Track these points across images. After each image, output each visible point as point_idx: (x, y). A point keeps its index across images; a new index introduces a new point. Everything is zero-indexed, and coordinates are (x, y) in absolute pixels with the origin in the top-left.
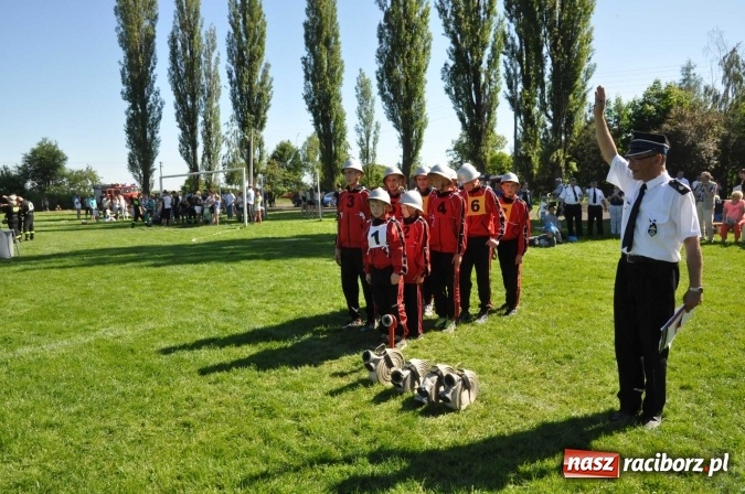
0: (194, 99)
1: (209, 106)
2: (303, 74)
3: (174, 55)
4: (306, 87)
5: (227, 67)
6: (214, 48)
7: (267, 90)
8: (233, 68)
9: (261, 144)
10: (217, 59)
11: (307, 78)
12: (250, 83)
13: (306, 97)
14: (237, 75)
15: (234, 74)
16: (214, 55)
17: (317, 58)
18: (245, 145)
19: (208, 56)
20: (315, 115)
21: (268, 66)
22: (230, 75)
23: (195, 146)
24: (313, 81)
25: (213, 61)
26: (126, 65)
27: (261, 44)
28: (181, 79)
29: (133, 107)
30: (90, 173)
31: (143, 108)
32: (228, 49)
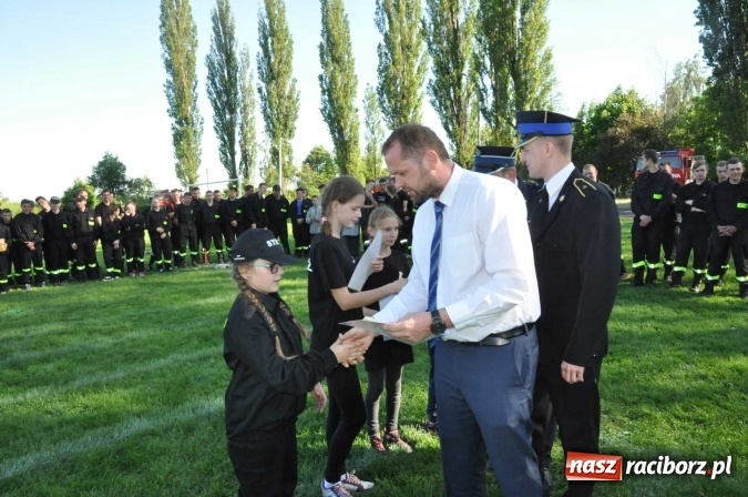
0: (232, 111)
1: (245, 118)
2: (320, 89)
3: (212, 77)
4: (323, 101)
5: (258, 84)
6: (248, 65)
7: (293, 103)
8: (263, 85)
9: (289, 151)
10: (251, 76)
11: (323, 92)
12: (280, 97)
13: (323, 111)
14: (267, 91)
15: (264, 90)
16: (249, 71)
17: (333, 80)
18: (275, 153)
19: (243, 73)
20: (331, 125)
21: (295, 81)
22: (260, 90)
23: (233, 154)
24: (330, 96)
25: (248, 78)
26: (169, 86)
27: (288, 63)
28: (219, 94)
29: (179, 123)
30: (147, 180)
31: (187, 124)
32: (259, 68)
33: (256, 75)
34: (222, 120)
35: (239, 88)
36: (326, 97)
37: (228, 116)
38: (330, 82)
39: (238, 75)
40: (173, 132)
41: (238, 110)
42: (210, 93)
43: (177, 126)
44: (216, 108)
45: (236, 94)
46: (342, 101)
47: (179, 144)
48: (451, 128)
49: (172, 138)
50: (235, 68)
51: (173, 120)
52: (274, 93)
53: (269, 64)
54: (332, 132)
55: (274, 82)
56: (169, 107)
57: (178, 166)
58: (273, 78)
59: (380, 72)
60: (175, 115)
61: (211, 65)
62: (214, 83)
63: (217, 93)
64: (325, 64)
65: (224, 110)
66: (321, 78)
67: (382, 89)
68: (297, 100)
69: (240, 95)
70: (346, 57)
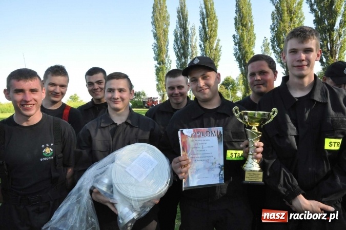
0: (186, 57)
2: (234, 43)
3: (176, 40)
4: (235, 49)
5: (199, 43)
6: (194, 34)
7: (218, 52)
8: (202, 43)
10: (196, 40)
11: (236, 44)
12: (211, 49)
13: (235, 55)
14: (204, 46)
15: (203, 46)
16: (195, 37)
17: (242, 37)
19: (192, 38)
20: (240, 63)
21: (219, 40)
22: (200, 46)
24: (239, 46)
25: (194, 40)
26: (155, 46)
27: (215, 31)
28: (179, 50)
29: (159, 64)
30: (143, 92)
31: (163, 64)
32: (200, 35)
33: (199, 38)
34: (180, 62)
35: (189, 45)
36: (237, 47)
37: (183, 60)
38: (240, 39)
39: (189, 39)
40: (155, 69)
41: (189, 57)
42: (175, 49)
43: (158, 66)
44: (178, 56)
45: (188, 48)
46: (247, 49)
47: (158, 74)
48: (324, 60)
49: (155, 71)
50: (188, 36)
51: (156, 62)
52: (208, 47)
53: (205, 32)
54: (240, 67)
55: (208, 41)
56: (155, 55)
57: (157, 85)
58: (207, 39)
59: (272, 29)
60: (157, 59)
61: (176, 35)
62: (177, 43)
63: (178, 48)
64: (237, 29)
65: (181, 57)
66: (234, 37)
67: (274, 39)
68: (220, 51)
69: (190, 50)
70: (250, 24)
